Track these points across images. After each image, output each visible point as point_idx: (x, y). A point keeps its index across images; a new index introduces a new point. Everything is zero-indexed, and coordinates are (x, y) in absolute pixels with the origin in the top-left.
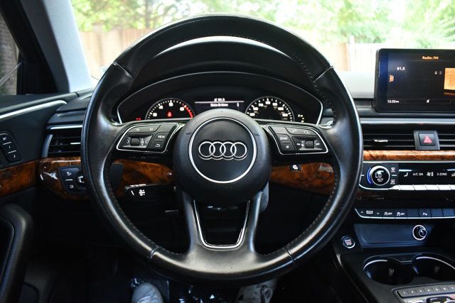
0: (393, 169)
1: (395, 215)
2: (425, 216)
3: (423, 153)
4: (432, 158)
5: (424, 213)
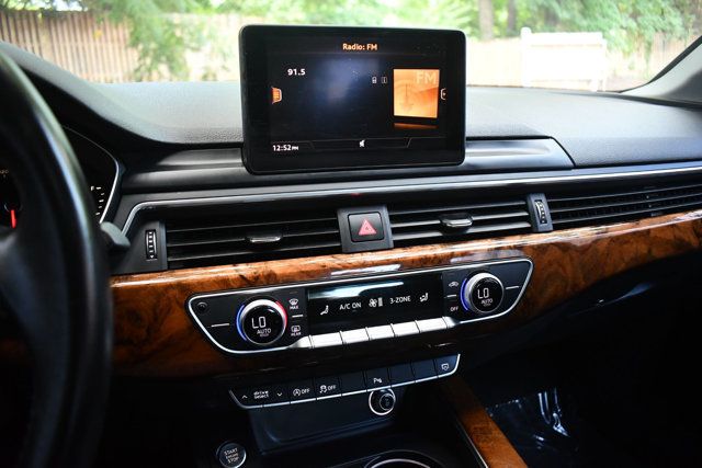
1: (315, 393)
2: (377, 385)
5: (375, 380)
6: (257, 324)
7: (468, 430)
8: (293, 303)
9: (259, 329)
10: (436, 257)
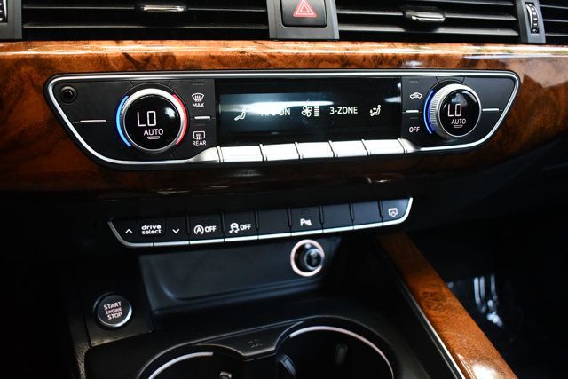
0: (198, 98)
1: (223, 232)
2: (306, 228)
3: (289, 49)
4: (315, 62)
5: (303, 221)
6: (143, 120)
7: (415, 295)
8: (198, 99)
9: (148, 128)
10: (395, 57)
